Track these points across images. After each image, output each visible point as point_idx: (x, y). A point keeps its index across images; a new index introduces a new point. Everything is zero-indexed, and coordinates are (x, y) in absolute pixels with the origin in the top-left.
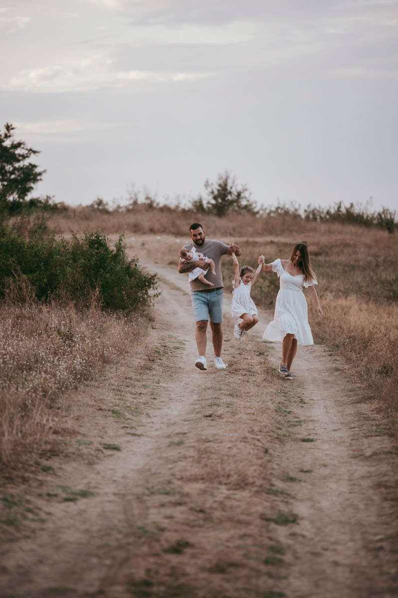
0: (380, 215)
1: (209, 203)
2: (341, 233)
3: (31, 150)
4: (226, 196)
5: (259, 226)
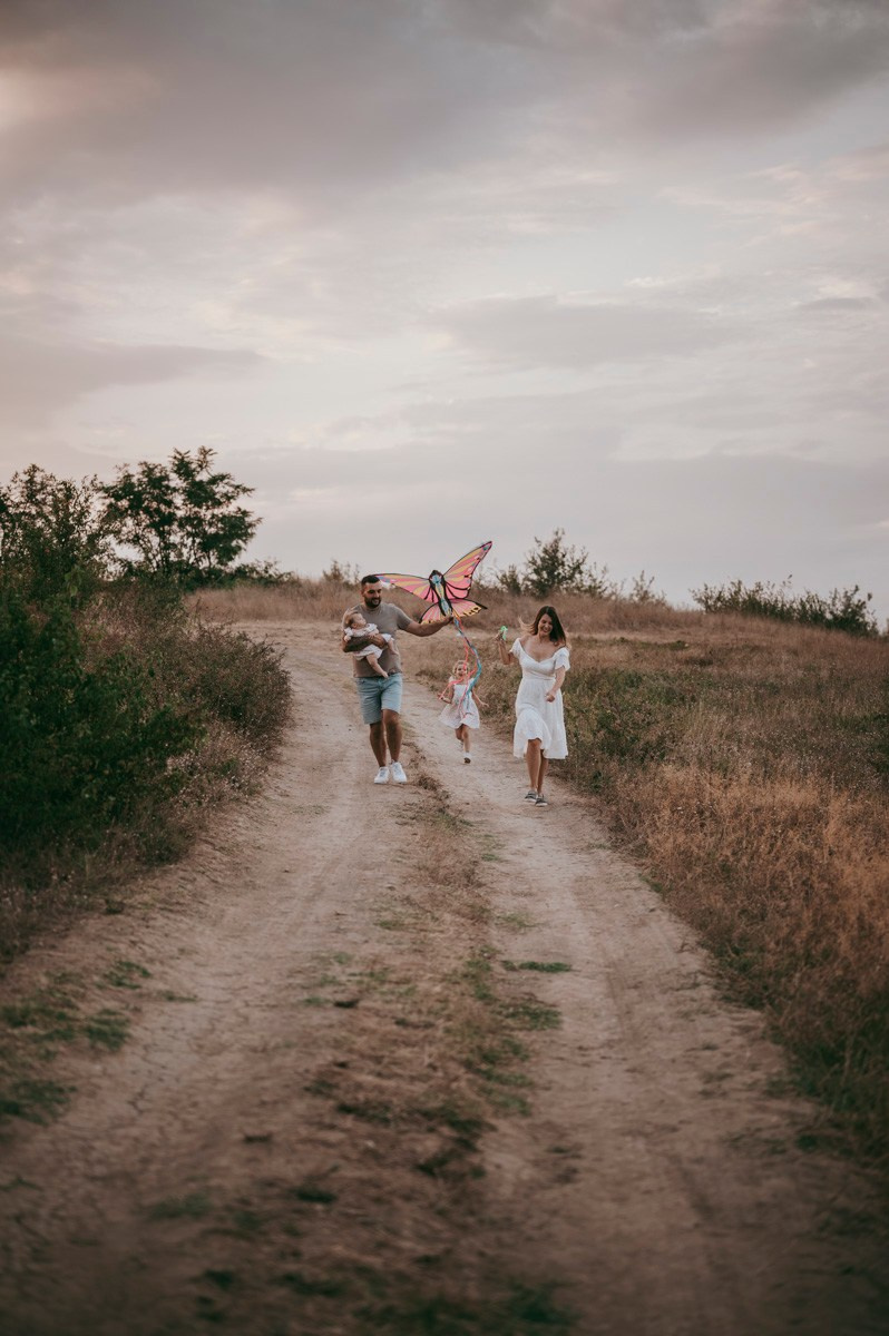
0: (802, 604)
1: (527, 579)
2: (742, 629)
3: (238, 486)
4: (557, 568)
5: (604, 615)
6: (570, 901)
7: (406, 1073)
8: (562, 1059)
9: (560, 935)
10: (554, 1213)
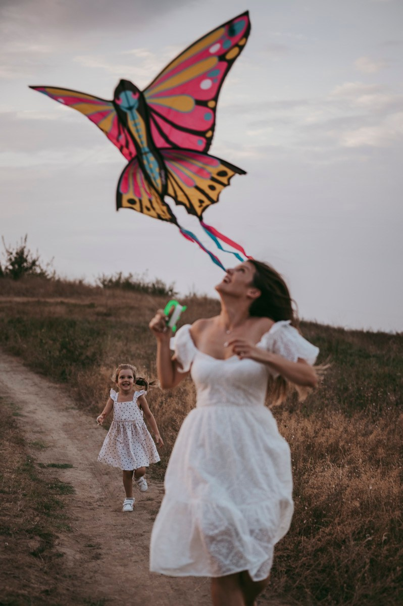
0: (154, 284)
1: (7, 268)
2: (124, 297)
4: (22, 263)
6: (63, 435)
7: (12, 514)
8: (80, 507)
9: (62, 451)
10: (96, 572)
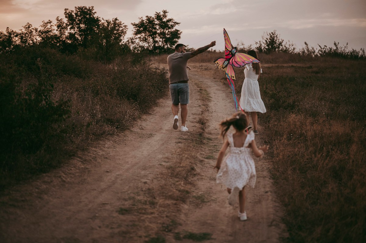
0: (351, 53)
1: (264, 48)
3: (175, 22)
